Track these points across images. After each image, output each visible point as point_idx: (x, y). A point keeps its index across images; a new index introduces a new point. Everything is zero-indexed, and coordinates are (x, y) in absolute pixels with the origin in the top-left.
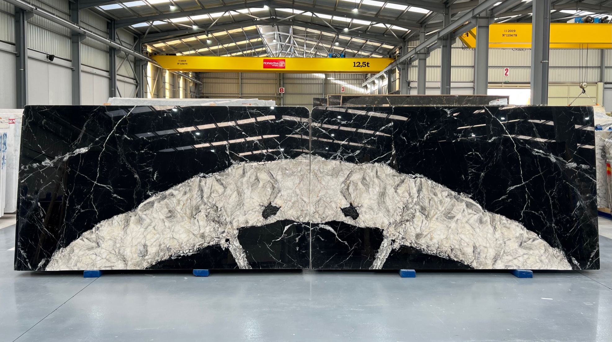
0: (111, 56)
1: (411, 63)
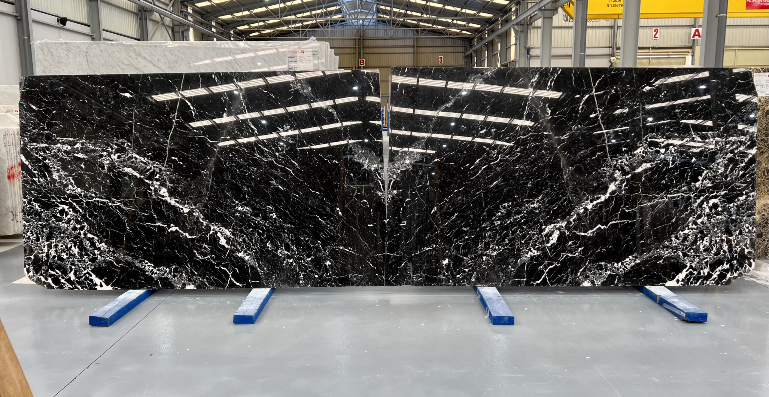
0: (141, 20)
1: (531, 24)
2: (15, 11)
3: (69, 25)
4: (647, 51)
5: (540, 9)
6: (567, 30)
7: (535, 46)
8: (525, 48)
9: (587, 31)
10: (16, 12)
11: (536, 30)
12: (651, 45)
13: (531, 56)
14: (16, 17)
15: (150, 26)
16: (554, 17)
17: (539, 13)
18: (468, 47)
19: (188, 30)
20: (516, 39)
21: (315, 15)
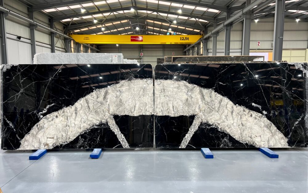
0: (51, 37)
1: (209, 39)
3: (22, 39)
6: (222, 42)
7: (210, 48)
8: (207, 49)
9: (230, 42)
11: (211, 42)
12: (257, 48)
13: (209, 52)
14: (0, 36)
15: (55, 39)
17: (212, 35)
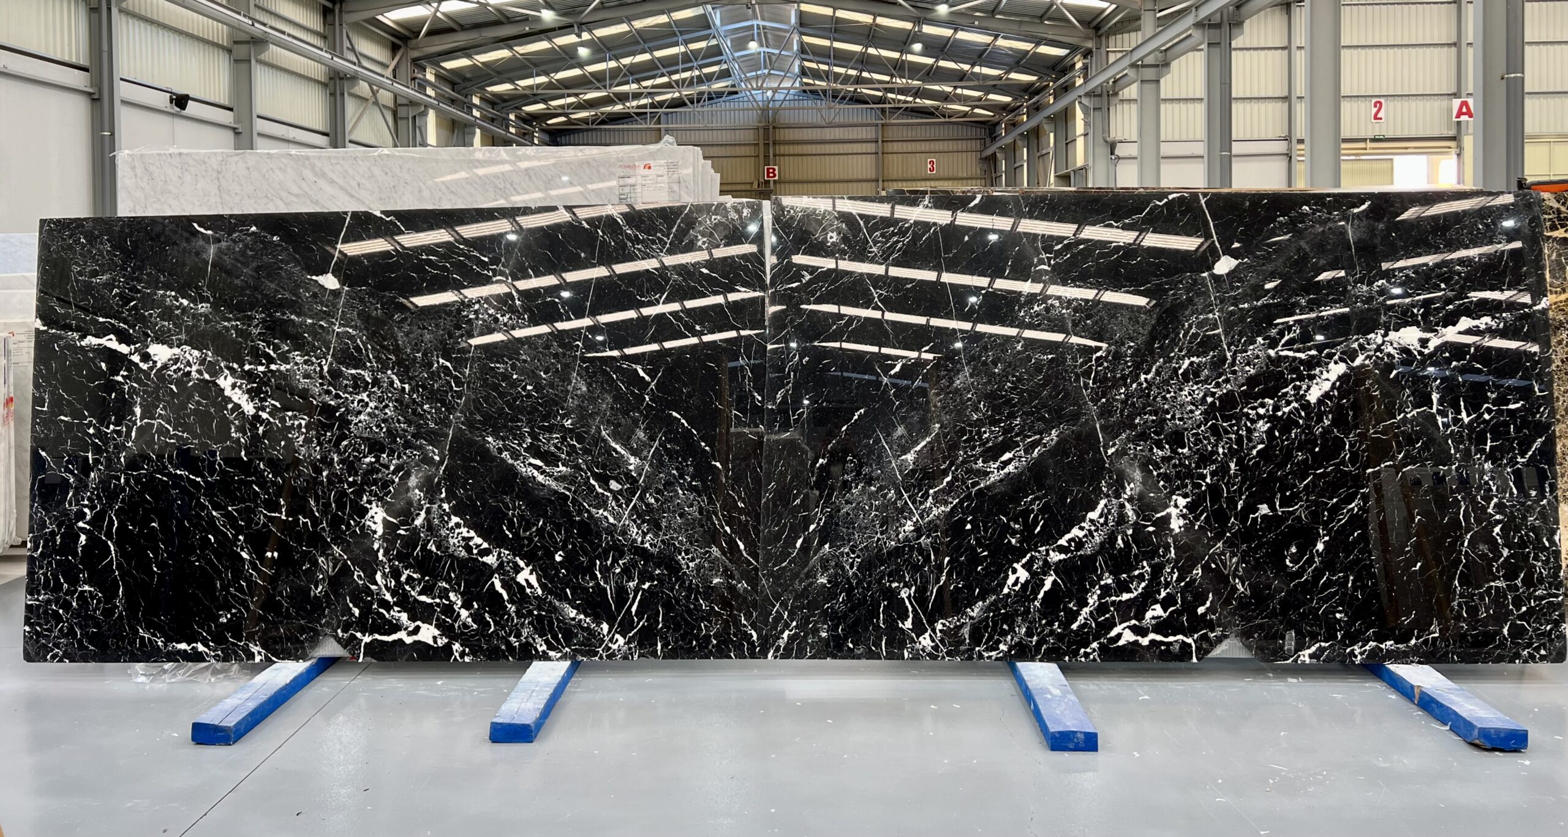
0: (333, 94)
1: (1116, 94)
2: (89, 84)
3: (192, 108)
4: (1362, 145)
5: (1134, 65)
6: (1191, 106)
7: (1127, 137)
8: (1106, 142)
9: (1234, 106)
10: (92, 86)
11: (1126, 106)
12: (1370, 135)
13: (1119, 158)
14: (90, 94)
15: (351, 107)
16: (1162, 81)
17: (1132, 73)
18: (988, 140)
19: (424, 114)
20: (1087, 124)
21: (677, 82)
